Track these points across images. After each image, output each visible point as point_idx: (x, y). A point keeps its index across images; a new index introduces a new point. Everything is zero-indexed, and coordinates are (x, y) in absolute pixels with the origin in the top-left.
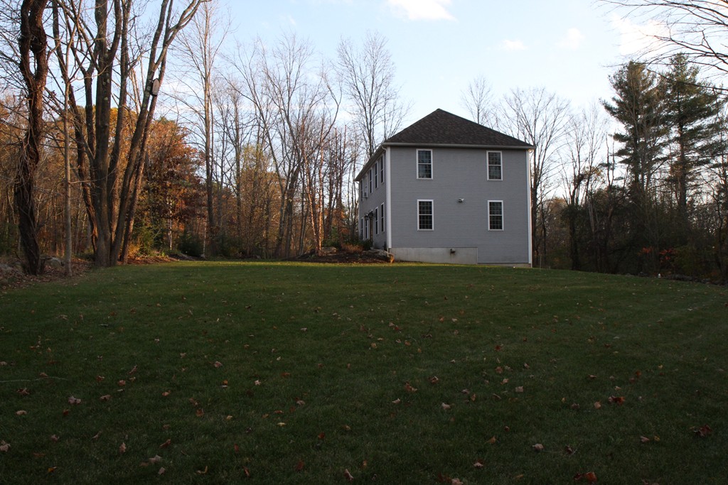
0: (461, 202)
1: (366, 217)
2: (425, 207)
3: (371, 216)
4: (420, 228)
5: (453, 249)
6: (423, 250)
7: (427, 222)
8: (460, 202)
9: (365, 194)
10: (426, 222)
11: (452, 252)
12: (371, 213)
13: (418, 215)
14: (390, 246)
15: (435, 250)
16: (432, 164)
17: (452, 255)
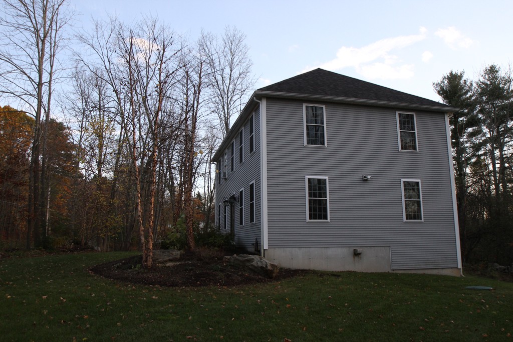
0: (367, 180)
1: (225, 202)
2: (317, 188)
3: (233, 201)
4: (310, 218)
5: (359, 250)
6: (315, 251)
7: (320, 208)
8: (365, 180)
9: (225, 174)
10: (318, 210)
11: (356, 254)
12: (233, 197)
13: (307, 198)
14: (266, 246)
15: (331, 252)
16: (325, 125)
17: (356, 258)
